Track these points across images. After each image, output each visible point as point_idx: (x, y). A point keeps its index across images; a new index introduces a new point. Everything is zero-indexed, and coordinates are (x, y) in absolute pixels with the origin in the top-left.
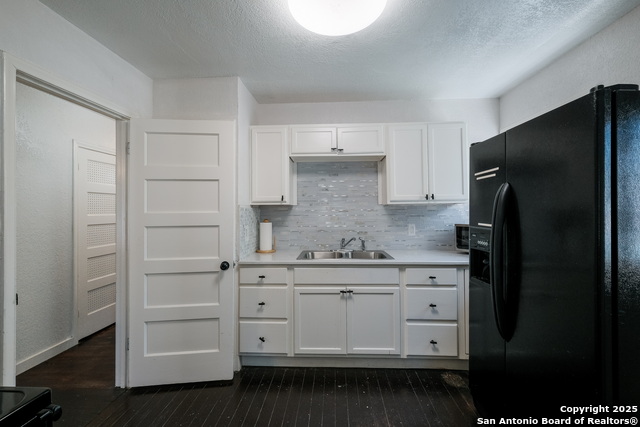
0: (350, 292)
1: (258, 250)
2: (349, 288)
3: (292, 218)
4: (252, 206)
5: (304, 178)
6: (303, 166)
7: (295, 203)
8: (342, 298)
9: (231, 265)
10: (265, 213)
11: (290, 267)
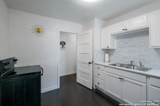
0: (123, 79)
1: (104, 61)
2: (123, 78)
3: (115, 53)
4: (102, 49)
5: (119, 40)
6: (118, 36)
7: (116, 48)
8: (120, 80)
9: (91, 63)
10: (108, 51)
11: (105, 66)
